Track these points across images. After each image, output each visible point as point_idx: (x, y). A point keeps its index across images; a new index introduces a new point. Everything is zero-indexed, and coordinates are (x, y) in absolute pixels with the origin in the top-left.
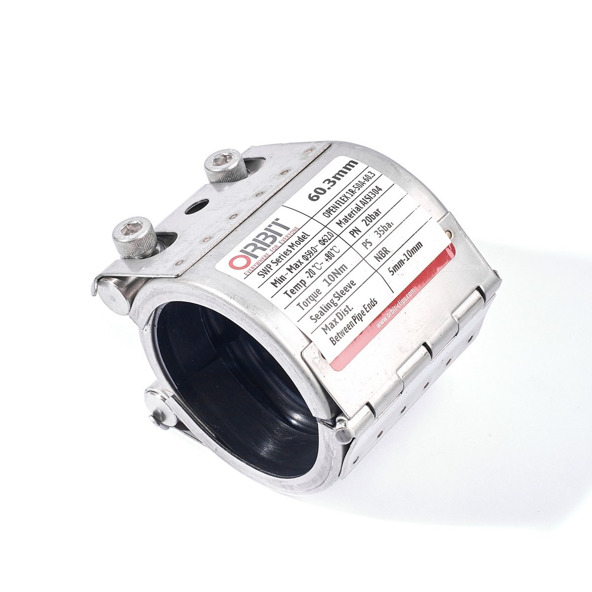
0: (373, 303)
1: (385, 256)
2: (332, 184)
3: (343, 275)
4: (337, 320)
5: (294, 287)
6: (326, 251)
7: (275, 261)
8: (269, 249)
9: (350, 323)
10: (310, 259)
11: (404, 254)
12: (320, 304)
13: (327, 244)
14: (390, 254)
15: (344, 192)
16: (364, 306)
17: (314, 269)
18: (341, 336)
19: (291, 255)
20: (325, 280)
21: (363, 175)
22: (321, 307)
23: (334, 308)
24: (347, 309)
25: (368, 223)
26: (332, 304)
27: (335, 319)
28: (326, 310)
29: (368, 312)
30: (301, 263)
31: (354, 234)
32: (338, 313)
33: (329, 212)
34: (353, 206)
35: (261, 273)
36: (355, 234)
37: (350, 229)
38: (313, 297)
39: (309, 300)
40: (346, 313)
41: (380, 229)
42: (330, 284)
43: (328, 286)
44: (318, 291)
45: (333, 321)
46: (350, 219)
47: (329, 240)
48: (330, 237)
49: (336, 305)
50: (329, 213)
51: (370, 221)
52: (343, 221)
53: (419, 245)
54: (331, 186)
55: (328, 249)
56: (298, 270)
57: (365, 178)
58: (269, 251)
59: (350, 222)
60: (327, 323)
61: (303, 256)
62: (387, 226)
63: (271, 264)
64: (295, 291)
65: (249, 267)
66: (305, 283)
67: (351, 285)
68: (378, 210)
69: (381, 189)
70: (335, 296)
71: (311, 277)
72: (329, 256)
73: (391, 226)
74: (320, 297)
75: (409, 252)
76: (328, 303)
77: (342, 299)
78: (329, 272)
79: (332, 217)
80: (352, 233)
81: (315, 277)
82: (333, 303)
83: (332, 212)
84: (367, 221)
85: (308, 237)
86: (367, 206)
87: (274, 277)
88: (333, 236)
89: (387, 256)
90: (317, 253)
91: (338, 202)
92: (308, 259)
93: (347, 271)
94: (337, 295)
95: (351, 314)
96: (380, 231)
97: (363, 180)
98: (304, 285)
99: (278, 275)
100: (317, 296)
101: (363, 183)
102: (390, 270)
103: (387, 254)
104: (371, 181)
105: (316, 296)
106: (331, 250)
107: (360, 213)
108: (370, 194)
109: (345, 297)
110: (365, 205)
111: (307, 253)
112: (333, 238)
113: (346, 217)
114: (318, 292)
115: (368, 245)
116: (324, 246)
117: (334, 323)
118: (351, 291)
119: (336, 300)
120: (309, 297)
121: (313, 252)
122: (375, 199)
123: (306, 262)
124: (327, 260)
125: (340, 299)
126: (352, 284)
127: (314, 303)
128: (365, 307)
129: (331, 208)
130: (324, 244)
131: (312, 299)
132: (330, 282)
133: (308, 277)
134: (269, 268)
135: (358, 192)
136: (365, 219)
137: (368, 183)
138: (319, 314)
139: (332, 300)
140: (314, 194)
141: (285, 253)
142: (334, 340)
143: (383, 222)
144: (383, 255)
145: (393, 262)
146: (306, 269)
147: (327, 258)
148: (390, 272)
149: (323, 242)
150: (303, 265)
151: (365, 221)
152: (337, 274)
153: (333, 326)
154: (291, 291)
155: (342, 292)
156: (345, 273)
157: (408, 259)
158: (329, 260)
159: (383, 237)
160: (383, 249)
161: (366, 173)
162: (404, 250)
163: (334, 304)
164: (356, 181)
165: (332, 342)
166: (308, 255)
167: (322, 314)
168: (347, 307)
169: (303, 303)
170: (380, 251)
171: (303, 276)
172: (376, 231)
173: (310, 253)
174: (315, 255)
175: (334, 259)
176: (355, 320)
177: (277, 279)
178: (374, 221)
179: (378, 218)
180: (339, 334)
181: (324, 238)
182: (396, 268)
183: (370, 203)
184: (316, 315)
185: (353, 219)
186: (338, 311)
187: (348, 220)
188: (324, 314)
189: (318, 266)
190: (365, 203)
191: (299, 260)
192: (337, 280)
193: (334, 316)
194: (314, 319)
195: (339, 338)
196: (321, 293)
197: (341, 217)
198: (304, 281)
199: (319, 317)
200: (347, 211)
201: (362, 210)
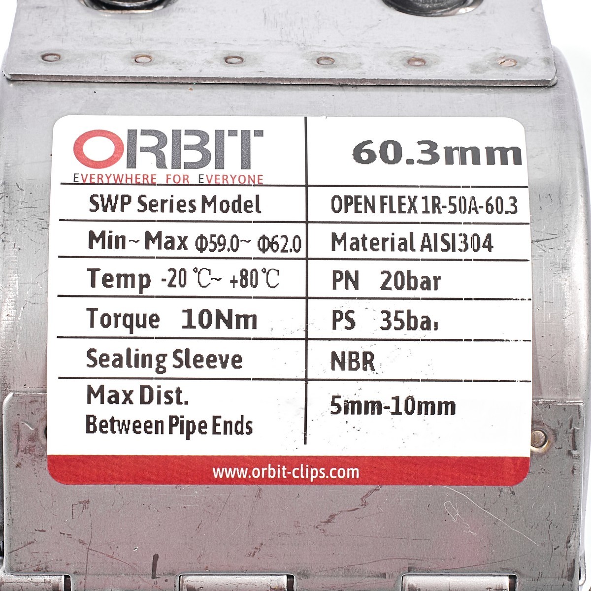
0: (243, 427)
1: (356, 369)
2: (428, 157)
3: (234, 332)
4: (136, 397)
5: (119, 276)
6: (249, 265)
7: (146, 200)
8: (170, 171)
9: (157, 422)
10: (207, 253)
11: (397, 399)
12: (133, 344)
13: (269, 253)
14: (369, 374)
15: (420, 193)
16: (215, 418)
17: (192, 277)
18: (116, 428)
19: (187, 216)
20: (189, 312)
21: (495, 193)
22: (129, 350)
23: (151, 372)
24: (174, 396)
25: (391, 284)
26: (154, 363)
27: (131, 392)
28: (133, 363)
29: (215, 432)
30: (183, 245)
31: (340, 280)
32: (149, 387)
33: (349, 202)
34: (402, 232)
35: (98, 200)
36: (341, 285)
37: (343, 266)
38: (131, 321)
39: (120, 320)
40: (164, 399)
41: (400, 316)
42: (190, 326)
43: (184, 327)
44: (154, 320)
45: (124, 392)
46: (365, 249)
47: (283, 251)
48: (290, 246)
49: (161, 370)
50: (347, 205)
51: (399, 284)
52: (349, 242)
53: (449, 407)
54: (420, 161)
55: (259, 265)
56: (164, 252)
57: (493, 202)
58: (161, 176)
59: (361, 254)
60: (109, 386)
61: (202, 237)
62: (420, 321)
63: (135, 200)
64: (115, 283)
65: (96, 172)
66: (147, 286)
67: (230, 361)
68: (436, 279)
69: (490, 248)
70: (179, 355)
71: (171, 285)
72: (246, 278)
73: (428, 328)
74: (148, 331)
75: (410, 402)
76: (150, 356)
77: (184, 372)
78: (213, 306)
79: (342, 216)
80: (338, 276)
81: (178, 291)
82: (159, 362)
83: (351, 208)
84: (392, 280)
85: (255, 212)
86: (426, 253)
87: (106, 227)
88: (297, 251)
89: (360, 374)
90: (231, 254)
91: (386, 200)
92: (201, 250)
93: (250, 332)
94: (182, 356)
95: (174, 409)
96: (396, 319)
97: (481, 202)
98: (142, 287)
99: (118, 230)
100: (144, 326)
101: (475, 209)
102: (337, 401)
103: (365, 369)
104: (495, 217)
105: (141, 323)
106: (264, 271)
107: (397, 254)
108: (459, 239)
109: (193, 372)
110: (426, 250)
111: (215, 239)
112: (294, 254)
113: (364, 238)
114: (151, 321)
115: (344, 323)
116: (260, 254)
117: (122, 397)
118: (219, 372)
119: (170, 362)
120: (126, 315)
121: (228, 245)
122: (457, 255)
123: (192, 251)
124: (234, 281)
125: (179, 367)
126: (234, 361)
127: (123, 331)
128: (218, 421)
129: (361, 200)
130: (264, 250)
131: (128, 323)
132: (195, 321)
133: (164, 280)
134: (123, 204)
135: (445, 216)
136: (393, 274)
137: (483, 216)
138: (112, 358)
139: (164, 356)
140: (375, 147)
141: (181, 205)
142: (93, 424)
143: (419, 310)
144: (354, 365)
145: (358, 392)
146: (178, 265)
147: (238, 278)
148: (333, 404)
149: (267, 244)
150: (182, 253)
151: (390, 276)
152: (225, 321)
153: (114, 398)
154: (106, 275)
155: (198, 359)
156: (242, 332)
157: (397, 412)
158: (238, 285)
159: (392, 333)
160: (365, 354)
161: (506, 194)
162: (403, 391)
163: (159, 366)
164: (468, 194)
165: (88, 424)
166: (212, 242)
167: (117, 363)
168: (179, 391)
169: (104, 315)
170: (357, 354)
171: (159, 270)
172: (389, 314)
173: (220, 242)
174: (225, 254)
175: (249, 291)
176: (171, 426)
177: (107, 235)
178: (405, 292)
179: (419, 293)
180: (116, 424)
181: (276, 240)
182: (354, 407)
183: (439, 254)
184: (103, 355)
185: (370, 254)
186: (154, 384)
187: (361, 248)
188: (120, 366)
189: (205, 278)
190: (429, 246)
191: (186, 238)
192: (212, 331)
193: (135, 386)
194: (94, 359)
195: (109, 429)
196: (157, 327)
197: (355, 232)
198: (149, 281)
199: (104, 363)
200: (380, 232)
201: (409, 254)
